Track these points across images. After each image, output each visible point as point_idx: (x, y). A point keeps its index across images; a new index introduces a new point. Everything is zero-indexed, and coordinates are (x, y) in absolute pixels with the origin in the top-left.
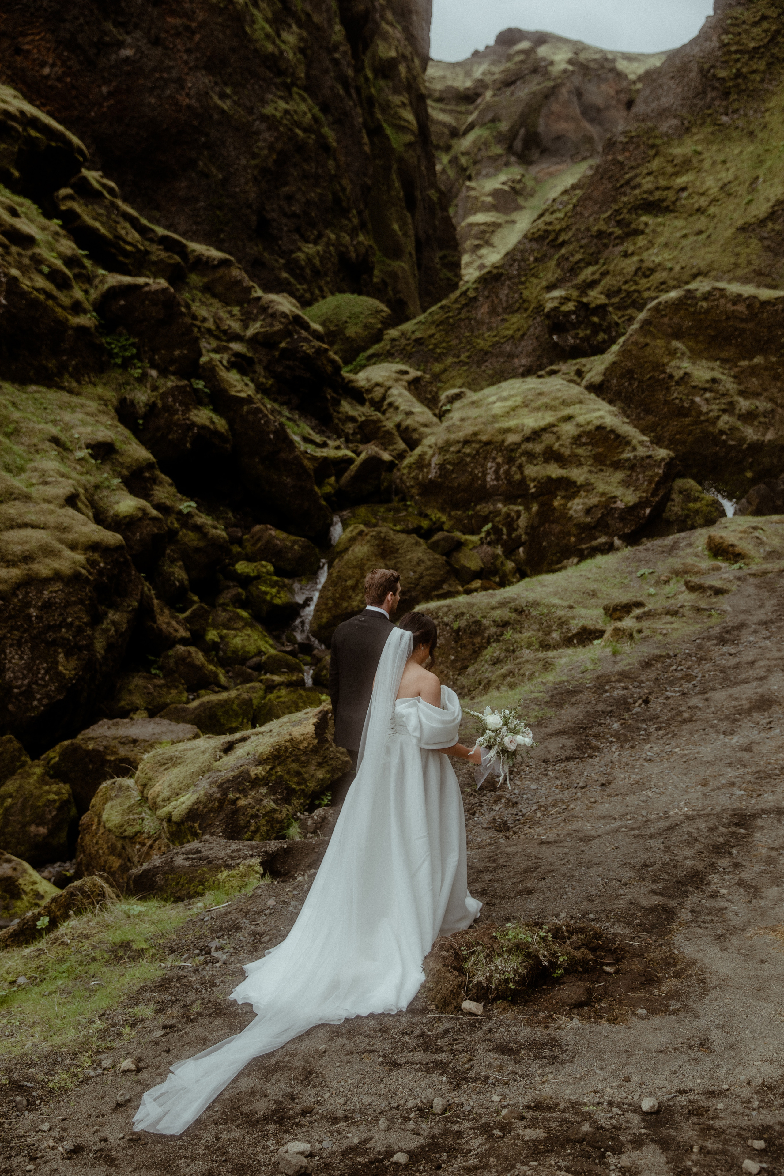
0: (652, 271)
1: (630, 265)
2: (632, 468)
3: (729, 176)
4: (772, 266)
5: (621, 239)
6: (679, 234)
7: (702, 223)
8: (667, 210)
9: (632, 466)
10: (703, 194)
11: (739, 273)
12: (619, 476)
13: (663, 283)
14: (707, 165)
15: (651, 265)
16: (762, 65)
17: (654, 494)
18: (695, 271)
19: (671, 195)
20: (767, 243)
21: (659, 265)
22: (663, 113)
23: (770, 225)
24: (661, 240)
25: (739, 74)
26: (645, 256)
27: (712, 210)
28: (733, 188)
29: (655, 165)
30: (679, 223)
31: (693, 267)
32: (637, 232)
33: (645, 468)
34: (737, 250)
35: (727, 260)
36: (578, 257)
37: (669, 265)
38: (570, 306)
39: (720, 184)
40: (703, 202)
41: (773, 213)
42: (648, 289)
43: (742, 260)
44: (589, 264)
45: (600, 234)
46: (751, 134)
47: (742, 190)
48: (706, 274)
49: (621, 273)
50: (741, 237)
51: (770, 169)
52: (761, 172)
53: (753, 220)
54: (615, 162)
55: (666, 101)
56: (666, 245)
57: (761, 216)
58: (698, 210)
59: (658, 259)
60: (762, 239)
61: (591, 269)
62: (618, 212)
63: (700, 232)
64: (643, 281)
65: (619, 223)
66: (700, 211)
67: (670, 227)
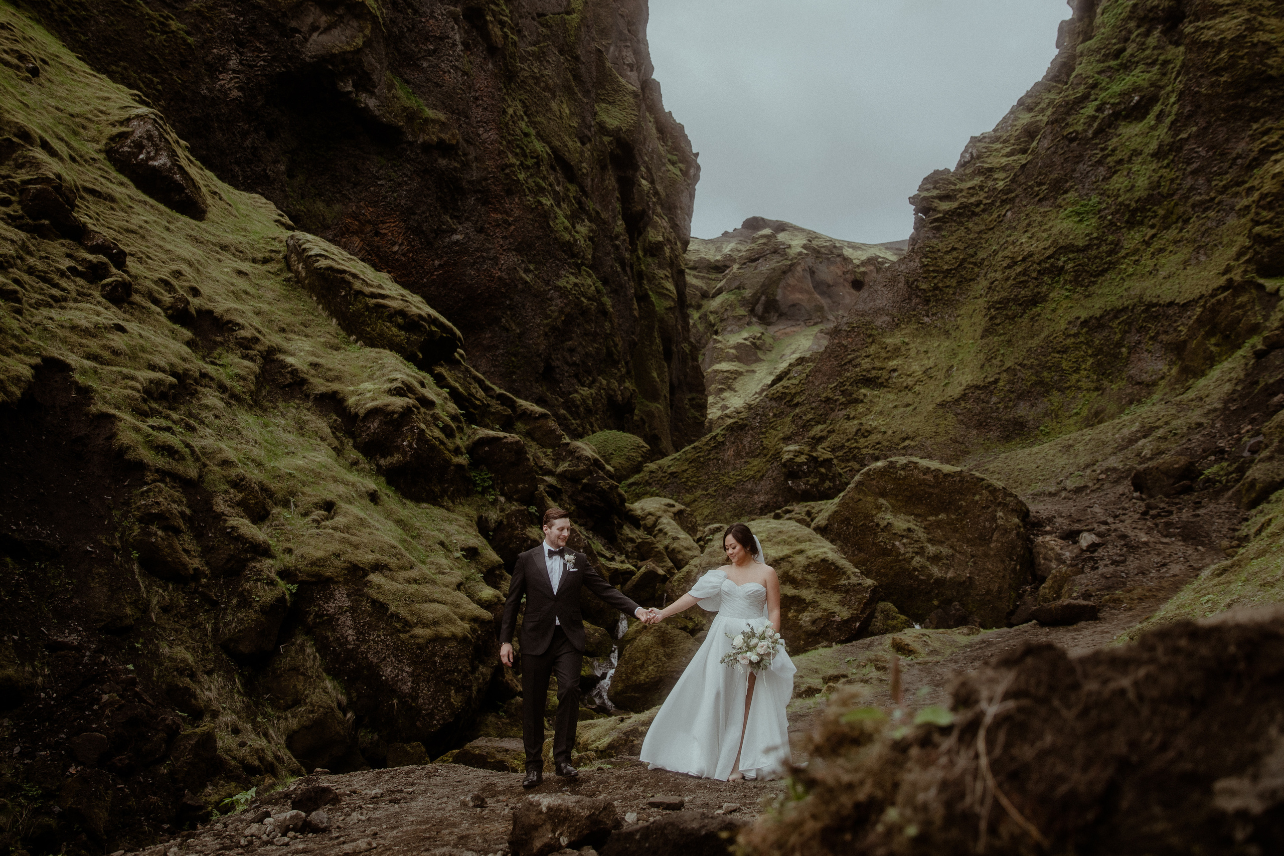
0: (870, 433)
1: (851, 427)
2: (847, 592)
4: (965, 436)
5: (845, 405)
6: (891, 405)
7: (909, 397)
8: (881, 386)
9: (847, 590)
10: (910, 375)
11: (939, 439)
12: (837, 597)
13: (878, 443)
14: (913, 354)
15: (869, 428)
17: (862, 612)
18: (904, 435)
19: (885, 375)
20: (960, 417)
21: (875, 428)
22: (879, 311)
23: (963, 404)
24: (877, 409)
25: (936, 288)
26: (864, 420)
27: (917, 388)
28: (933, 373)
30: (891, 396)
31: (902, 432)
32: (858, 401)
33: (857, 592)
34: (937, 421)
37: (883, 429)
38: (802, 458)
39: (923, 369)
40: (910, 381)
41: (965, 395)
42: (867, 447)
43: (941, 430)
46: (946, 332)
47: (941, 375)
48: (913, 439)
49: (844, 432)
50: (941, 412)
51: (962, 361)
52: (955, 362)
53: (949, 399)
56: (881, 413)
57: (956, 396)
58: (906, 387)
59: (874, 424)
60: (957, 414)
63: (908, 405)
64: (862, 440)
65: (843, 393)
66: (909, 388)
67: (884, 399)
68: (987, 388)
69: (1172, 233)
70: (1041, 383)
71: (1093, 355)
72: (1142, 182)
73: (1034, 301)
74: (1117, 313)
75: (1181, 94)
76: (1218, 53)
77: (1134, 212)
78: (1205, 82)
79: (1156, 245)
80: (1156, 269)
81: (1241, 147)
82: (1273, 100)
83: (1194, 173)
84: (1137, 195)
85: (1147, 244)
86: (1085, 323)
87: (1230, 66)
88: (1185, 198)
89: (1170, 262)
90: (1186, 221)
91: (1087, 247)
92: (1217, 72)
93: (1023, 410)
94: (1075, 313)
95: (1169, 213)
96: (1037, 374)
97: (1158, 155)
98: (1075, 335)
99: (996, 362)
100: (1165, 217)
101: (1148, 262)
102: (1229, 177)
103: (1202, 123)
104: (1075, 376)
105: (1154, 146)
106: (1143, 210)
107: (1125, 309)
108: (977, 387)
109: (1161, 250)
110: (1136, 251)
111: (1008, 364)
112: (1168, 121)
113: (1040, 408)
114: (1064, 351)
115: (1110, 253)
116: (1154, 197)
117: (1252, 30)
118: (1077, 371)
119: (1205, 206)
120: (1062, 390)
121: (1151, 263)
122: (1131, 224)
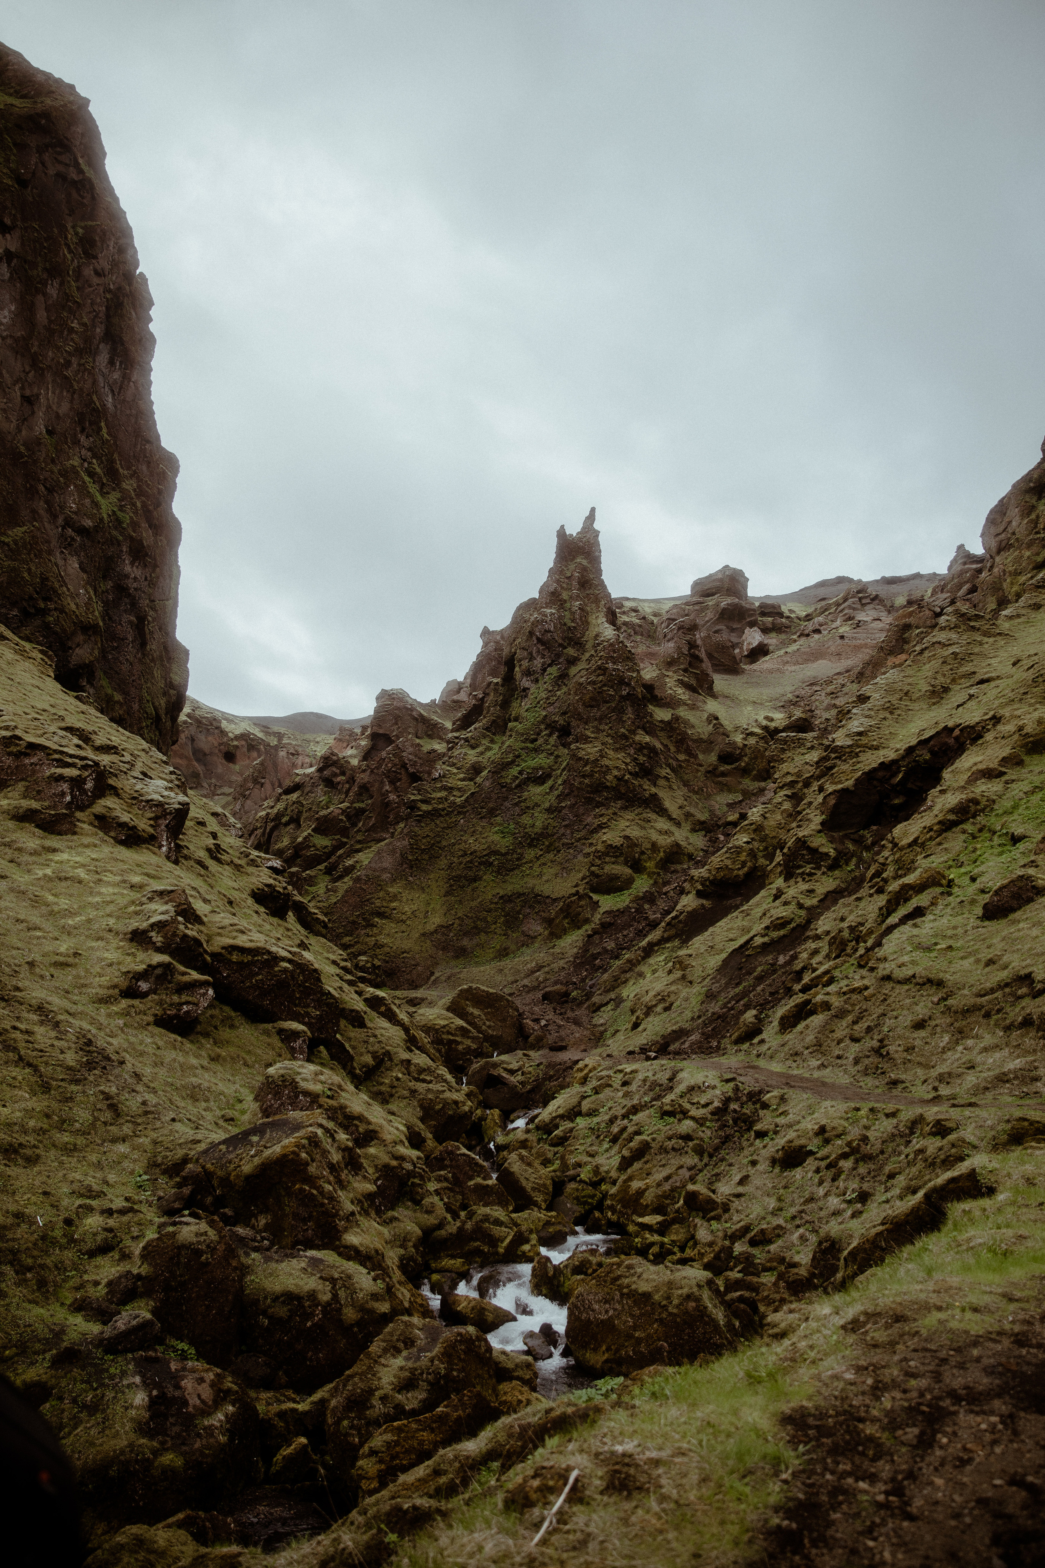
1: (371, 941)
3: (415, 907)
5: (366, 927)
7: (404, 927)
8: (387, 917)
10: (404, 914)
14: (404, 900)
16: (426, 857)
19: (389, 911)
20: (434, 943)
22: (384, 870)
23: (435, 935)
24: (386, 932)
25: (417, 859)
27: (408, 922)
28: (417, 914)
29: (381, 894)
30: (393, 925)
32: (373, 926)
34: (422, 944)
35: (417, 948)
36: (341, 930)
38: (369, 965)
39: (411, 910)
40: (404, 917)
41: (436, 930)
44: (347, 935)
45: (354, 922)
46: (423, 889)
47: (421, 916)
49: (366, 943)
50: (423, 938)
51: (433, 909)
52: (430, 909)
53: (427, 932)
54: (361, 888)
55: (386, 865)
57: (431, 930)
60: (432, 941)
61: (348, 938)
62: (364, 914)
63: (404, 932)
65: (364, 919)
66: (404, 922)
67: (390, 927)
68: (448, 927)
69: (551, 856)
70: (476, 927)
71: (505, 916)
72: (539, 824)
73: (476, 879)
74: (520, 895)
75: (564, 782)
76: (585, 766)
77: (533, 840)
78: (578, 780)
79: (542, 860)
80: (540, 875)
81: (589, 820)
82: (607, 799)
83: (566, 826)
84: (536, 830)
85: (538, 859)
86: (501, 897)
87: (591, 775)
88: (560, 839)
89: (549, 872)
90: (559, 851)
91: (507, 854)
92: (584, 776)
93: (465, 942)
94: (497, 891)
95: (551, 844)
96: (474, 922)
97: (549, 810)
98: (496, 903)
99: (453, 912)
100: (548, 846)
101: (537, 869)
102: (582, 834)
103: (573, 801)
104: (494, 926)
105: (547, 805)
106: (538, 840)
107: (524, 894)
108: (443, 926)
109: (544, 864)
110: (531, 861)
111: (460, 915)
112: (556, 793)
113: (475, 941)
114: (489, 911)
115: (518, 859)
116: (544, 834)
117: (602, 756)
118: (495, 923)
119: (569, 846)
120: (486, 933)
121: (539, 870)
122: (530, 845)
